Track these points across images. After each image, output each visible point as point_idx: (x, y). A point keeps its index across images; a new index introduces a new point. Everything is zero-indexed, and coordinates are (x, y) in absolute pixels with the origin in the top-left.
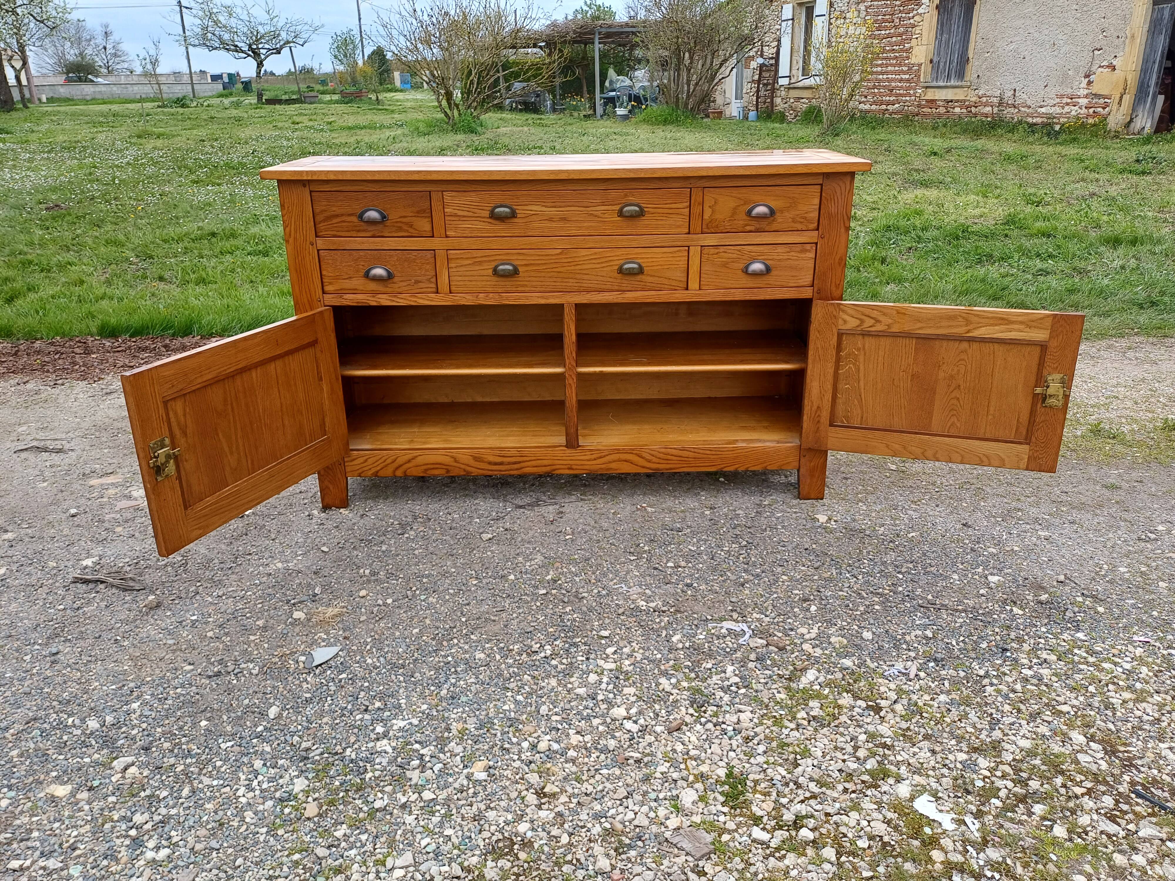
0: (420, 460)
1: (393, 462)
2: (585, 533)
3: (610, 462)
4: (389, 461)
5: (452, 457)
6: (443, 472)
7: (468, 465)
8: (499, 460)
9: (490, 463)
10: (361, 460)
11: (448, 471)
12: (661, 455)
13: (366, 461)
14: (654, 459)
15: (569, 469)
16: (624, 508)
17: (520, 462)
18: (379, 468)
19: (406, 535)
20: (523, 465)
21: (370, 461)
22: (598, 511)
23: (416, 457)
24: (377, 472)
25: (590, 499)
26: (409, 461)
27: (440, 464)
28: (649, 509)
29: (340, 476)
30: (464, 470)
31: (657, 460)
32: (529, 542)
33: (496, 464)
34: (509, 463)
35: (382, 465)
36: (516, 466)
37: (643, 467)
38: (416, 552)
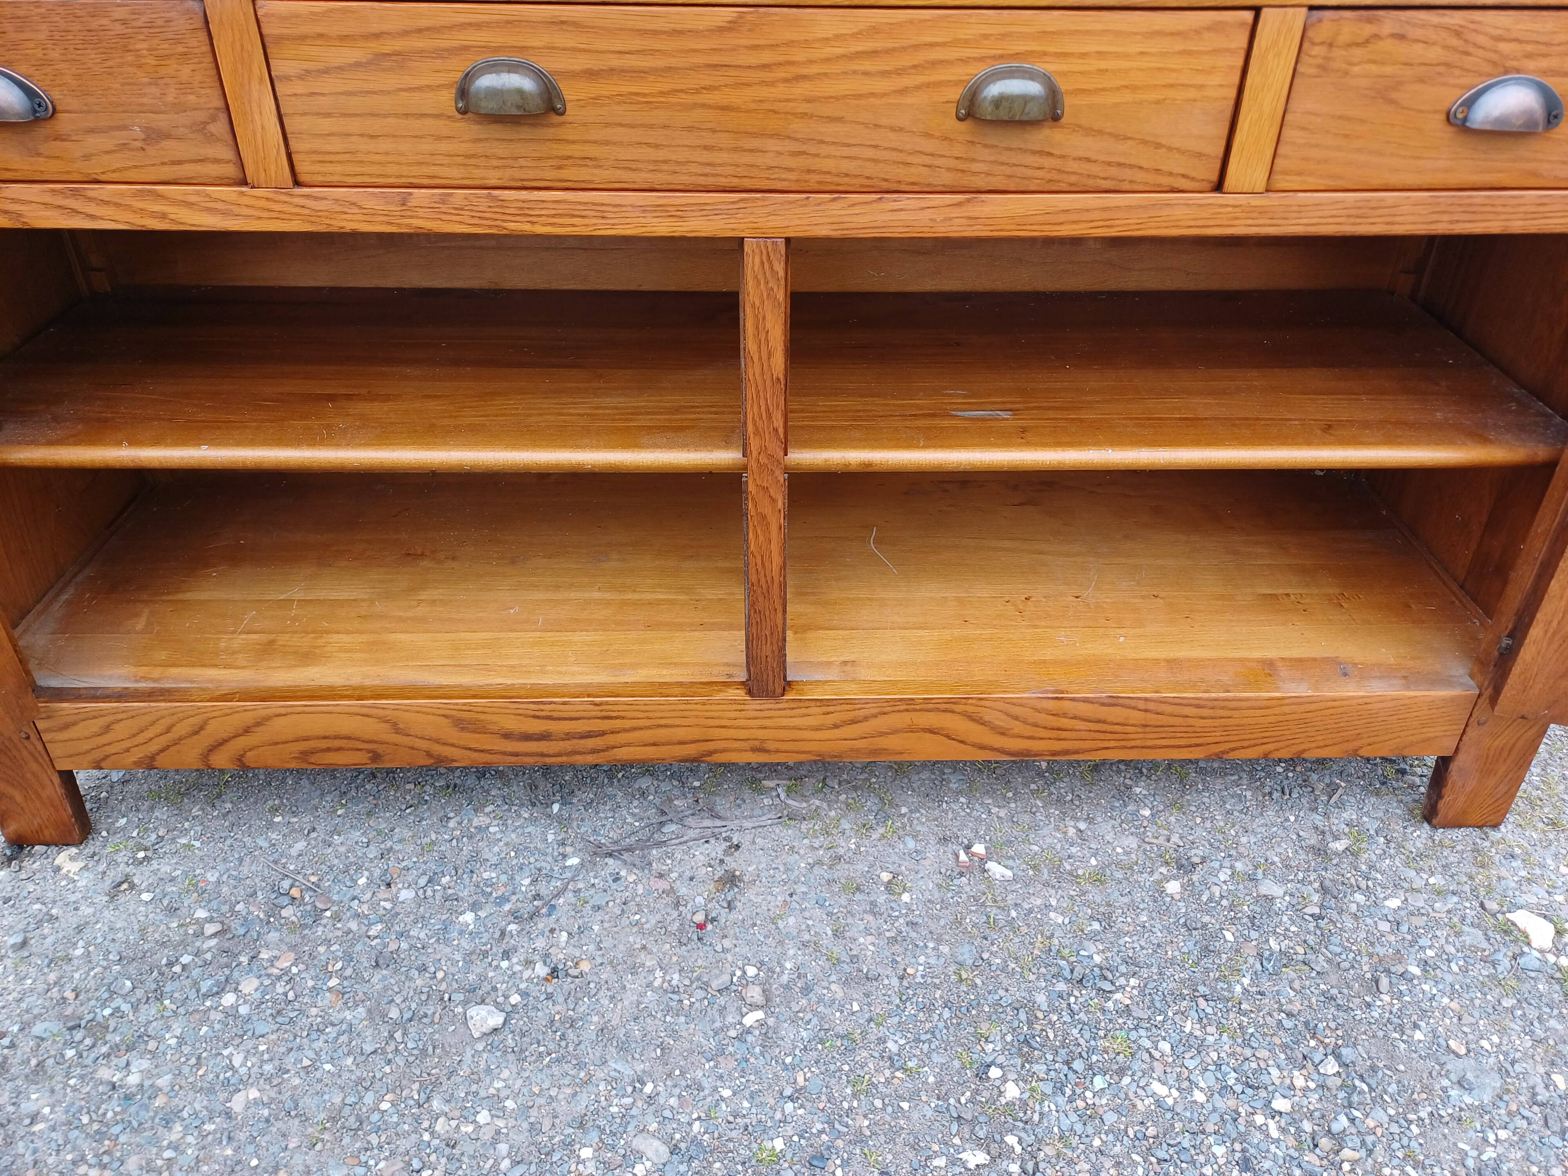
0: (282, 727)
1: (196, 733)
2: (807, 990)
3: (882, 734)
4: (181, 730)
5: (384, 720)
6: (361, 758)
7: (437, 741)
8: (538, 726)
9: (507, 736)
10: (95, 726)
11: (376, 757)
12: (1042, 718)
13: (107, 729)
14: (1018, 727)
15: (754, 750)
16: (917, 855)
17: (603, 734)
18: (153, 747)
19: (229, 999)
20: (610, 740)
21: (121, 730)
22: (842, 871)
23: (268, 719)
24: (153, 758)
25: (815, 814)
26: (247, 731)
27: (349, 738)
28: (995, 869)
29: (34, 766)
30: (429, 754)
31: (1029, 731)
32: (623, 1048)
33: (527, 737)
34: (569, 736)
35: (163, 741)
36: (590, 743)
37: (982, 747)
38: (237, 1104)
